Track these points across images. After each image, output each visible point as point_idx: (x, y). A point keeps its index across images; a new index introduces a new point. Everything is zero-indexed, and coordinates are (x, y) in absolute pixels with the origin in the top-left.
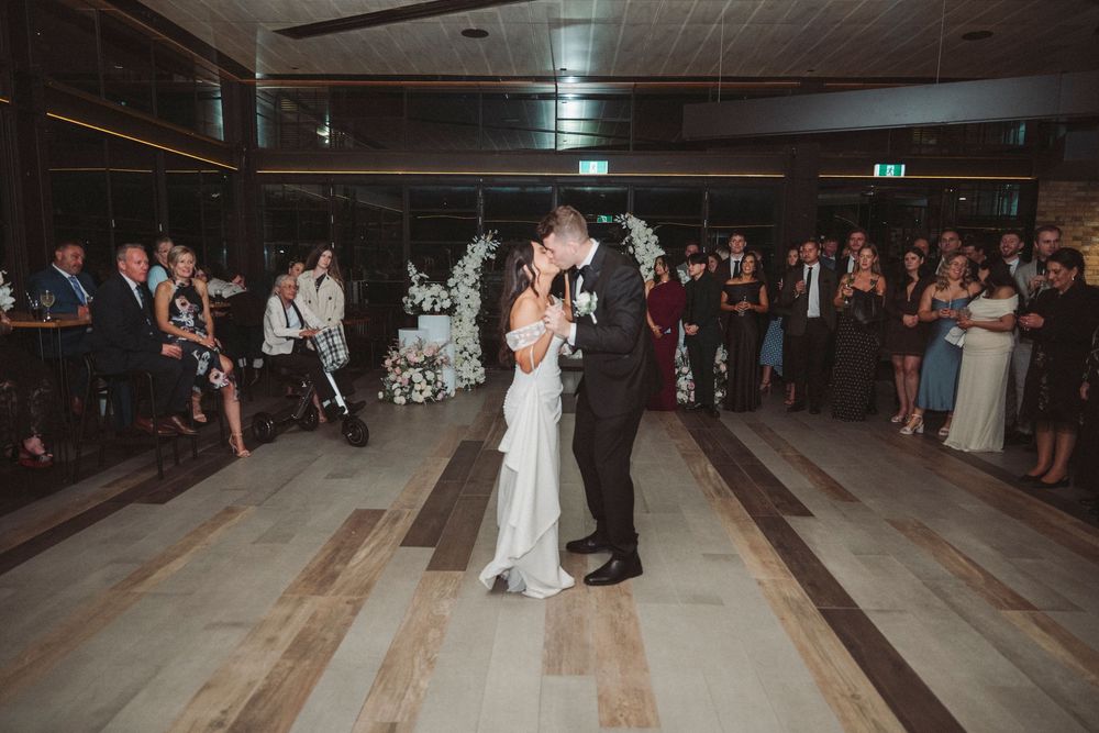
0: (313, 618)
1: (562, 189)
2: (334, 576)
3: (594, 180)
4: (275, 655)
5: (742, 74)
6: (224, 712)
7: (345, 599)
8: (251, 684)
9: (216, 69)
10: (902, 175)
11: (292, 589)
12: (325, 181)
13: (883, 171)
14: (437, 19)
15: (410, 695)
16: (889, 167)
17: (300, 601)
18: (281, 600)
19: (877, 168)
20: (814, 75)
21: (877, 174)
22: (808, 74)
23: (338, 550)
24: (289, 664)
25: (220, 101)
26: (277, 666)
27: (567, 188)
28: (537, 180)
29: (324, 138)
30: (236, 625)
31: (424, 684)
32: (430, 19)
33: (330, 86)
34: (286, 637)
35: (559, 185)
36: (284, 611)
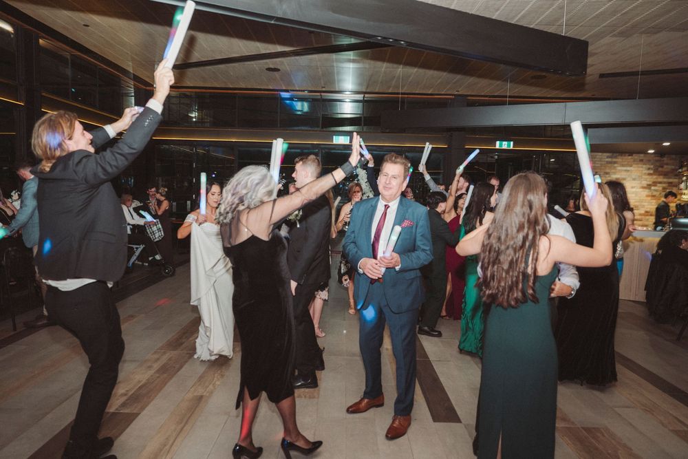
0: (170, 359)
1: (324, 151)
2: (182, 344)
3: (341, 147)
4: (151, 372)
5: (421, 92)
6: (127, 391)
7: (186, 352)
8: (139, 382)
9: (132, 82)
10: (511, 147)
11: (161, 348)
12: (191, 143)
13: (501, 145)
14: (252, 62)
15: (211, 387)
16: (504, 143)
17: (165, 353)
18: (155, 353)
19: (498, 143)
20: (460, 93)
21: (497, 147)
22: (456, 93)
23: (184, 333)
24: (158, 375)
25: (133, 98)
26: (152, 376)
27: (327, 151)
28: (309, 146)
29: (193, 117)
30: (135, 361)
31: (218, 383)
32: (249, 63)
33: (196, 92)
34: (156, 366)
35: (322, 149)
36: (156, 356)
